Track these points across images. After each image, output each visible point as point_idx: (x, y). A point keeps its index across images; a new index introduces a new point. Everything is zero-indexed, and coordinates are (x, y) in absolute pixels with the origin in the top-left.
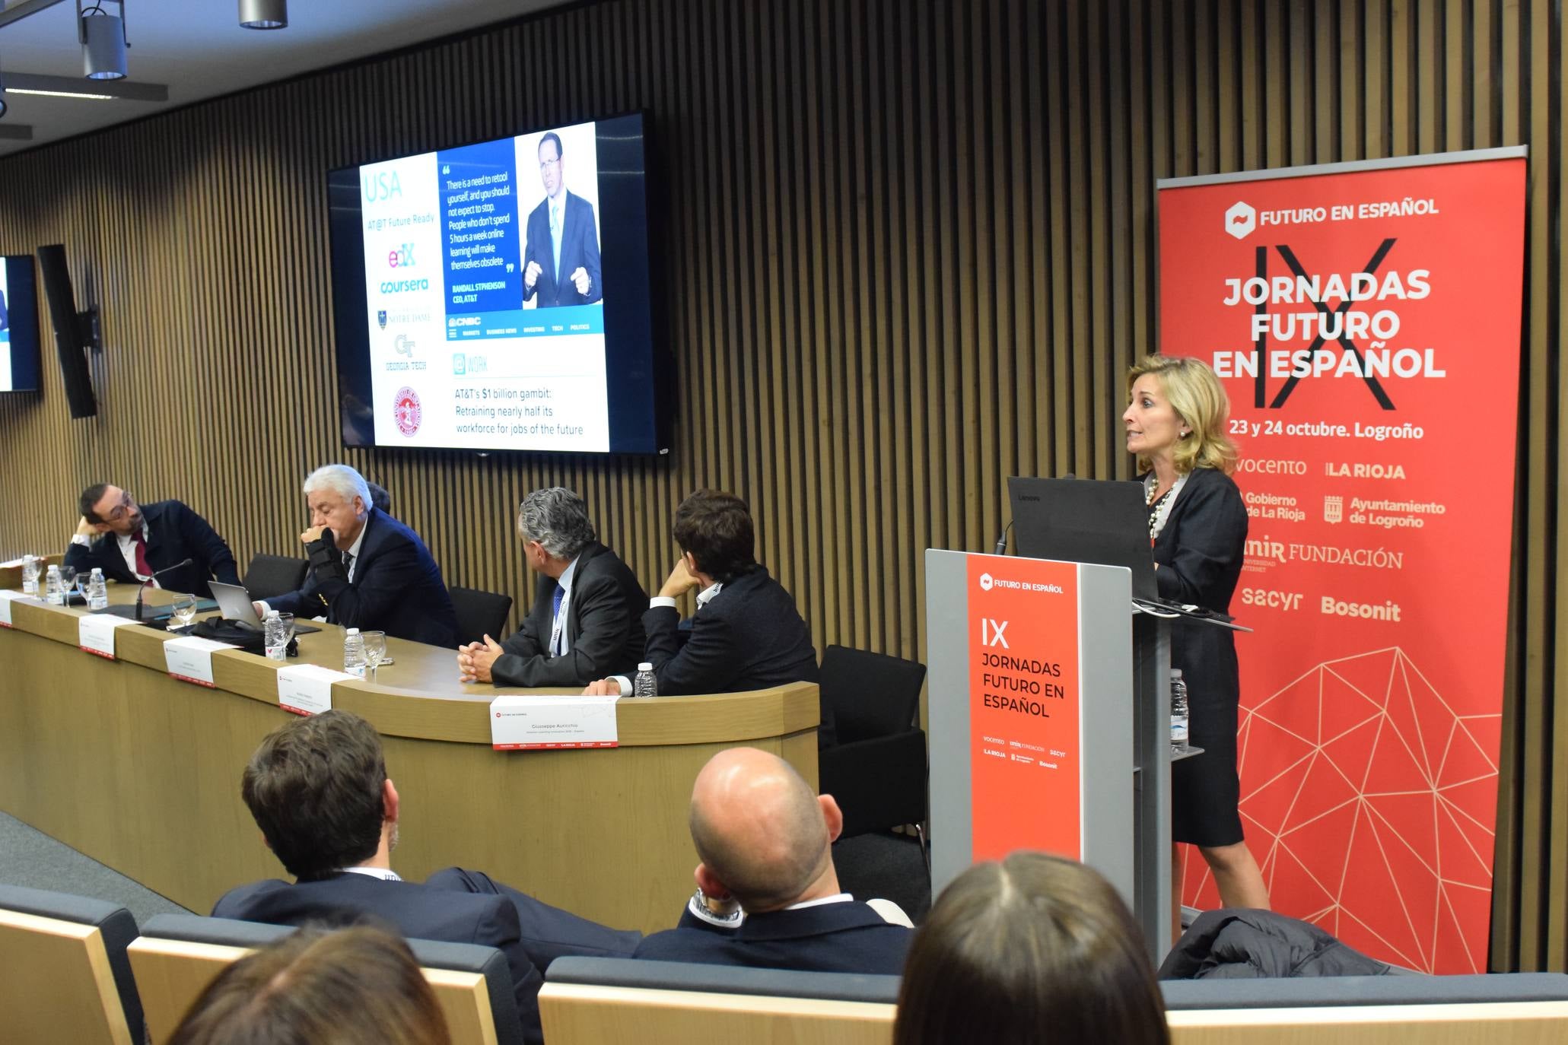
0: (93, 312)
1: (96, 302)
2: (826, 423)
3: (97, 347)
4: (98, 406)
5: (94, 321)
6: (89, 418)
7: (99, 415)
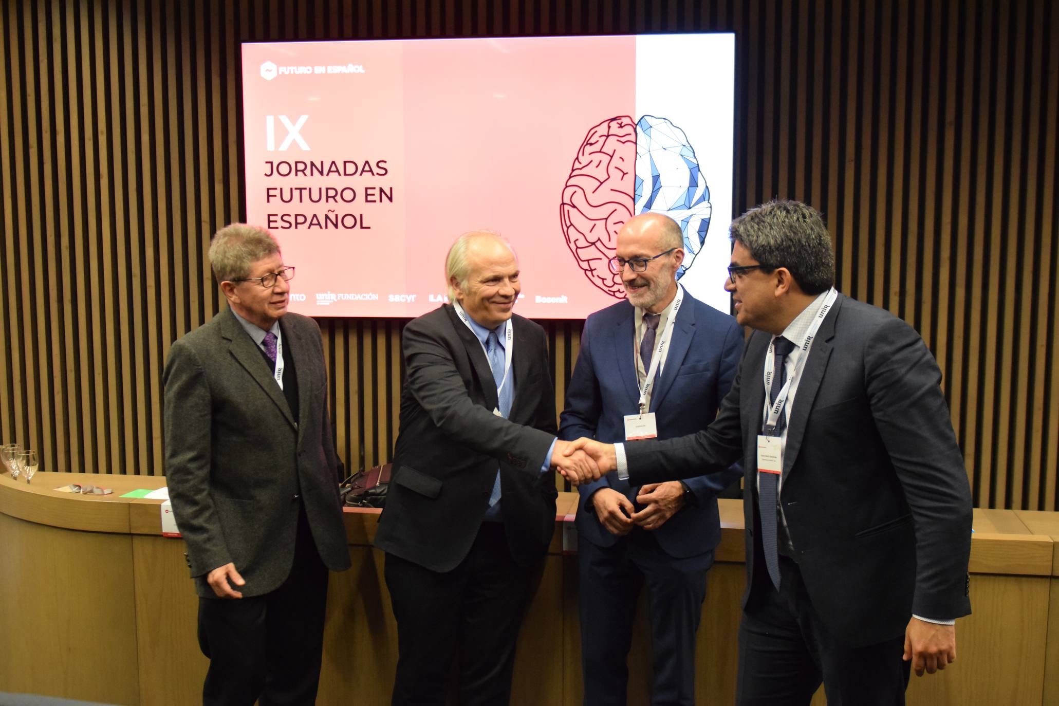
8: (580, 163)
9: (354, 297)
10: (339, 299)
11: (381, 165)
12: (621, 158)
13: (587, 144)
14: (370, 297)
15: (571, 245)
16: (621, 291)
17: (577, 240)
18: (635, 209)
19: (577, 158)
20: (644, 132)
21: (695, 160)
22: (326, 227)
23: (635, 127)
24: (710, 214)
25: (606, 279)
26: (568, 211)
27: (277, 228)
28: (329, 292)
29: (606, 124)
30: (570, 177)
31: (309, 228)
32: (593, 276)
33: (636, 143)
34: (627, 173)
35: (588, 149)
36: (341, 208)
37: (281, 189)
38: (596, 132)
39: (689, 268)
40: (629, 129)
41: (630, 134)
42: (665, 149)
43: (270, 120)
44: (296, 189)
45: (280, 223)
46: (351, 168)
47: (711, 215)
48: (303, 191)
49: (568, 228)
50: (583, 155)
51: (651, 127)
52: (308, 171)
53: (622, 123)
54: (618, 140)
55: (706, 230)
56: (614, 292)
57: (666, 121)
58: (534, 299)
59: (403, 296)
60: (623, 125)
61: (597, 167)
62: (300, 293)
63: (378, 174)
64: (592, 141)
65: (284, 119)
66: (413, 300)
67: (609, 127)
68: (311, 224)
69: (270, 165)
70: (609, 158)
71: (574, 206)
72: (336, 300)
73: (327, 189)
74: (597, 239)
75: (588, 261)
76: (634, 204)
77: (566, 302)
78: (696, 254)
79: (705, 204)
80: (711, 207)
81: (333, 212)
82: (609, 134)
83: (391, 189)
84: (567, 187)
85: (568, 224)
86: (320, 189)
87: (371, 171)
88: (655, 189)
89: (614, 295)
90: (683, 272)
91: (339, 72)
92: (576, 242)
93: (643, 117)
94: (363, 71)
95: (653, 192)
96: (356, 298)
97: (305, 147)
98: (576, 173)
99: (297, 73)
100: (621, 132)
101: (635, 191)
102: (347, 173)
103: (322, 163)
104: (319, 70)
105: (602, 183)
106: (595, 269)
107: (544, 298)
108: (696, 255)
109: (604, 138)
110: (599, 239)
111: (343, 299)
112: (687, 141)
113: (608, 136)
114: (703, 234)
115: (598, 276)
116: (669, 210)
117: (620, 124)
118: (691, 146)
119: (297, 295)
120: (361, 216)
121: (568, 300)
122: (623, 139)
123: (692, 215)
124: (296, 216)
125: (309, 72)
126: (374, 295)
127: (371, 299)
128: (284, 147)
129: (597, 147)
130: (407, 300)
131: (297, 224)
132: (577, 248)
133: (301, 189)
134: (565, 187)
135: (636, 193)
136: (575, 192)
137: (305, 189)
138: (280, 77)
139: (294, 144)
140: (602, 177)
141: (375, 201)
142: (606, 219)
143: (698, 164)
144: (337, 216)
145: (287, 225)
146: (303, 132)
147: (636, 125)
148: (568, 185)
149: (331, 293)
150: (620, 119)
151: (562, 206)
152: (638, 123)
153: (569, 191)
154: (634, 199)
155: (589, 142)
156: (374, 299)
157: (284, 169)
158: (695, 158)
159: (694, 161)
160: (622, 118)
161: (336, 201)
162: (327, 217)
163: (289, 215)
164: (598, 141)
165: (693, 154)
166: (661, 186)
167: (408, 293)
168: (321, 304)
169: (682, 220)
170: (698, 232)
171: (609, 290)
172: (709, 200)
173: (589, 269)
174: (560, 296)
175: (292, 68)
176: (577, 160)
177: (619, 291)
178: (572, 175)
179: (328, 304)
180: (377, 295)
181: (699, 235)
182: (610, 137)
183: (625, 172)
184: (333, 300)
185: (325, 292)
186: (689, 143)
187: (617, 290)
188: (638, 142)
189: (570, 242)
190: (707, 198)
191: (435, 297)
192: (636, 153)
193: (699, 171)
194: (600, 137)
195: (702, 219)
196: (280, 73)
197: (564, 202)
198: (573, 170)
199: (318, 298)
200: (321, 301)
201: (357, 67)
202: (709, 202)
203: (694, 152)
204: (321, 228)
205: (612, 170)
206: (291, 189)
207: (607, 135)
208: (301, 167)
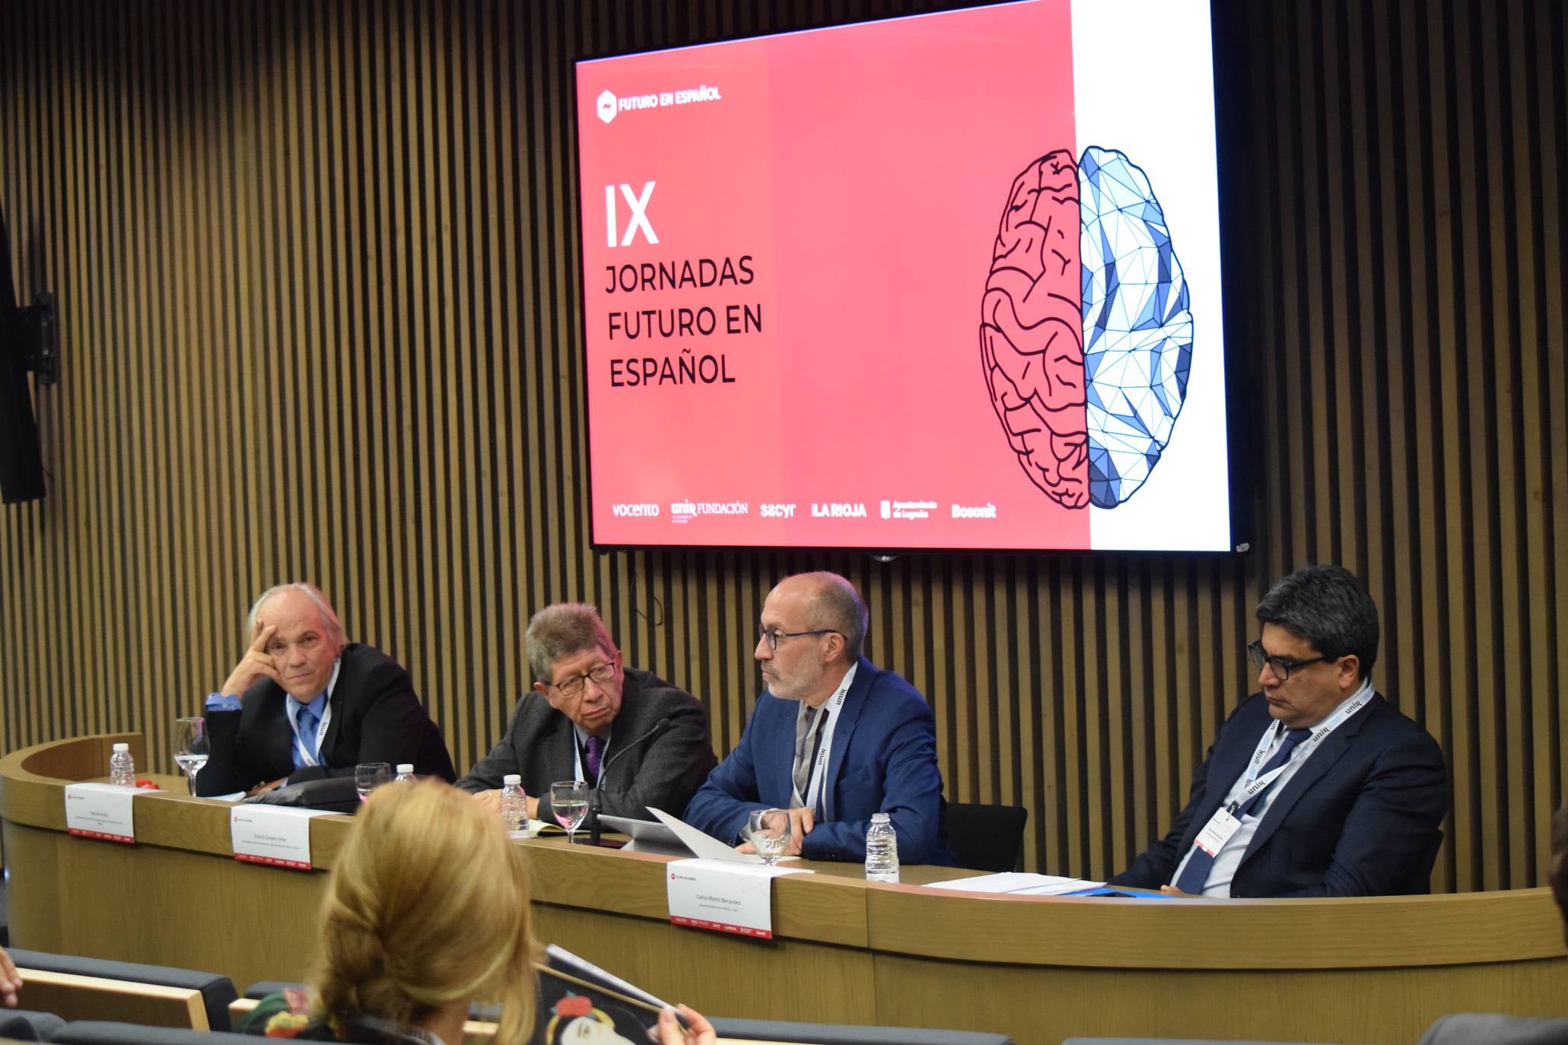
0: (44, 306)
1: (50, 289)
2: (1540, 496)
3: (49, 372)
4: (46, 480)
5: (45, 324)
6: (24, 505)
7: (47, 499)
8: (1004, 245)
9: (718, 509)
10: (699, 512)
11: (746, 264)
12: (1060, 232)
13: (1012, 208)
14: (738, 508)
15: (996, 404)
16: (1070, 493)
17: (1005, 394)
18: (1083, 331)
19: (999, 237)
20: (1089, 178)
21: (1164, 228)
22: (681, 382)
23: (1076, 169)
24: (1191, 336)
25: (1047, 470)
26: (991, 338)
27: (621, 384)
28: (687, 501)
29: (1035, 168)
30: (992, 273)
31: (660, 383)
32: (1030, 464)
33: (1078, 202)
34: (1069, 261)
35: (1015, 217)
36: (698, 345)
37: (626, 314)
38: (1023, 184)
39: (1167, 444)
40: (1067, 176)
41: (1069, 185)
42: (1120, 210)
43: (610, 191)
44: (644, 313)
45: (626, 377)
46: (708, 273)
47: (1192, 338)
48: (652, 316)
49: (992, 370)
50: (1007, 230)
51: (1099, 169)
52: (656, 282)
53: (1058, 163)
54: (1054, 198)
55: (1187, 367)
56: (1061, 495)
57: (1120, 156)
58: (950, 511)
59: (779, 506)
60: (1059, 168)
61: (1027, 251)
62: (652, 503)
63: (742, 281)
64: (1018, 202)
65: (626, 189)
66: (792, 514)
67: (1041, 173)
68: (663, 376)
69: (612, 271)
70: (1043, 232)
71: (998, 329)
72: (695, 515)
73: (681, 311)
74: (1032, 392)
75: (1022, 434)
76: (1082, 322)
77: (994, 515)
78: (1174, 416)
79: (1182, 316)
80: (1192, 322)
81: (688, 352)
82: (1042, 186)
83: (759, 306)
84: (988, 291)
85: (992, 364)
86: (672, 311)
87: (733, 276)
88: (1109, 292)
89: (1060, 502)
90: (1157, 454)
91: (690, 101)
92: (1005, 398)
93: (1087, 150)
94: (718, 97)
95: (1107, 295)
96: (720, 512)
97: (652, 238)
98: (1000, 263)
99: (640, 107)
100: (1057, 181)
101: (1082, 295)
102: (704, 281)
103: (673, 263)
104: (667, 99)
105: (1035, 282)
106: (1032, 451)
107: (964, 509)
108: (1175, 419)
109: (1035, 194)
110: (1036, 392)
111: (704, 512)
112: (1152, 193)
113: (1039, 191)
114: (1182, 376)
115: (1036, 463)
116: (1132, 330)
117: (1055, 167)
118: (1157, 203)
119: (649, 506)
120: (723, 357)
121: (996, 512)
122: (1061, 196)
123: (1165, 339)
124: (645, 360)
125: (654, 105)
126: (742, 504)
127: (738, 512)
128: (627, 241)
129: (1024, 215)
130: (784, 513)
131: (646, 375)
132: (1007, 409)
133: (649, 313)
134: (985, 292)
135: (1084, 299)
136: (999, 301)
137: (654, 312)
138: (622, 115)
139: (640, 233)
140: (1035, 271)
141: (738, 331)
142: (1044, 352)
143: (1169, 237)
144: (693, 358)
145: (634, 379)
146: (649, 212)
147: (1078, 166)
148: (989, 288)
149: (690, 502)
150: (1055, 157)
151: (982, 329)
152: (1080, 162)
153: (993, 297)
154: (1081, 311)
155: (1014, 204)
156: (743, 512)
157: (628, 278)
158: (1165, 225)
159: (1163, 230)
160: (1058, 155)
161: (692, 334)
162: (682, 363)
163: (636, 361)
164: (1026, 201)
165: (1161, 217)
166: (1119, 284)
167: (786, 503)
168: (678, 521)
169: (1152, 350)
170: (1176, 373)
171: (1054, 493)
172: (1188, 309)
173: (1024, 451)
174: (985, 505)
175: (634, 99)
176: (999, 241)
177: (1066, 493)
178: (994, 269)
179: (685, 522)
180: (747, 505)
181: (1177, 377)
182: (1044, 193)
183: (1067, 259)
184: (692, 514)
185: (682, 501)
186: (1155, 198)
187: (1065, 491)
188: (1082, 201)
189: (996, 400)
190: (1185, 305)
191: (820, 510)
192: (1081, 221)
193: (1172, 250)
194: (1029, 193)
195: (1181, 347)
196: (621, 109)
197: (986, 321)
198: (995, 260)
199: (674, 511)
200: (678, 517)
201: (711, 89)
202: (1189, 313)
203: (1162, 214)
204: (675, 382)
205: (1049, 257)
206: (638, 313)
207: (1037, 188)
208: (648, 273)
